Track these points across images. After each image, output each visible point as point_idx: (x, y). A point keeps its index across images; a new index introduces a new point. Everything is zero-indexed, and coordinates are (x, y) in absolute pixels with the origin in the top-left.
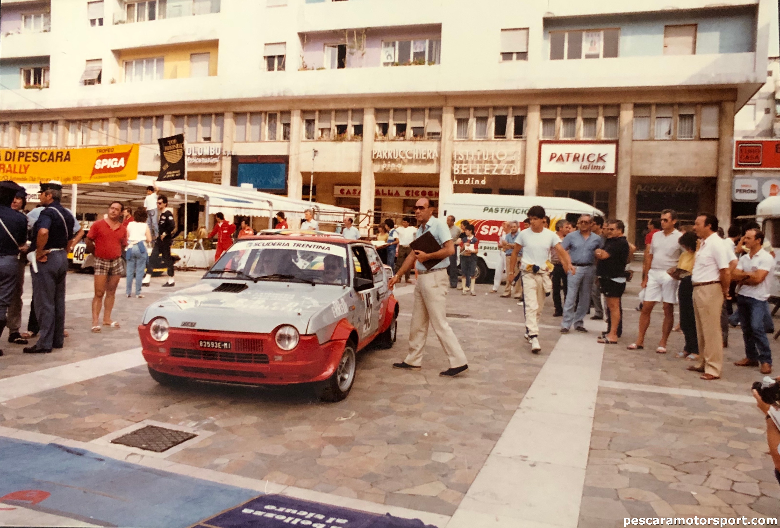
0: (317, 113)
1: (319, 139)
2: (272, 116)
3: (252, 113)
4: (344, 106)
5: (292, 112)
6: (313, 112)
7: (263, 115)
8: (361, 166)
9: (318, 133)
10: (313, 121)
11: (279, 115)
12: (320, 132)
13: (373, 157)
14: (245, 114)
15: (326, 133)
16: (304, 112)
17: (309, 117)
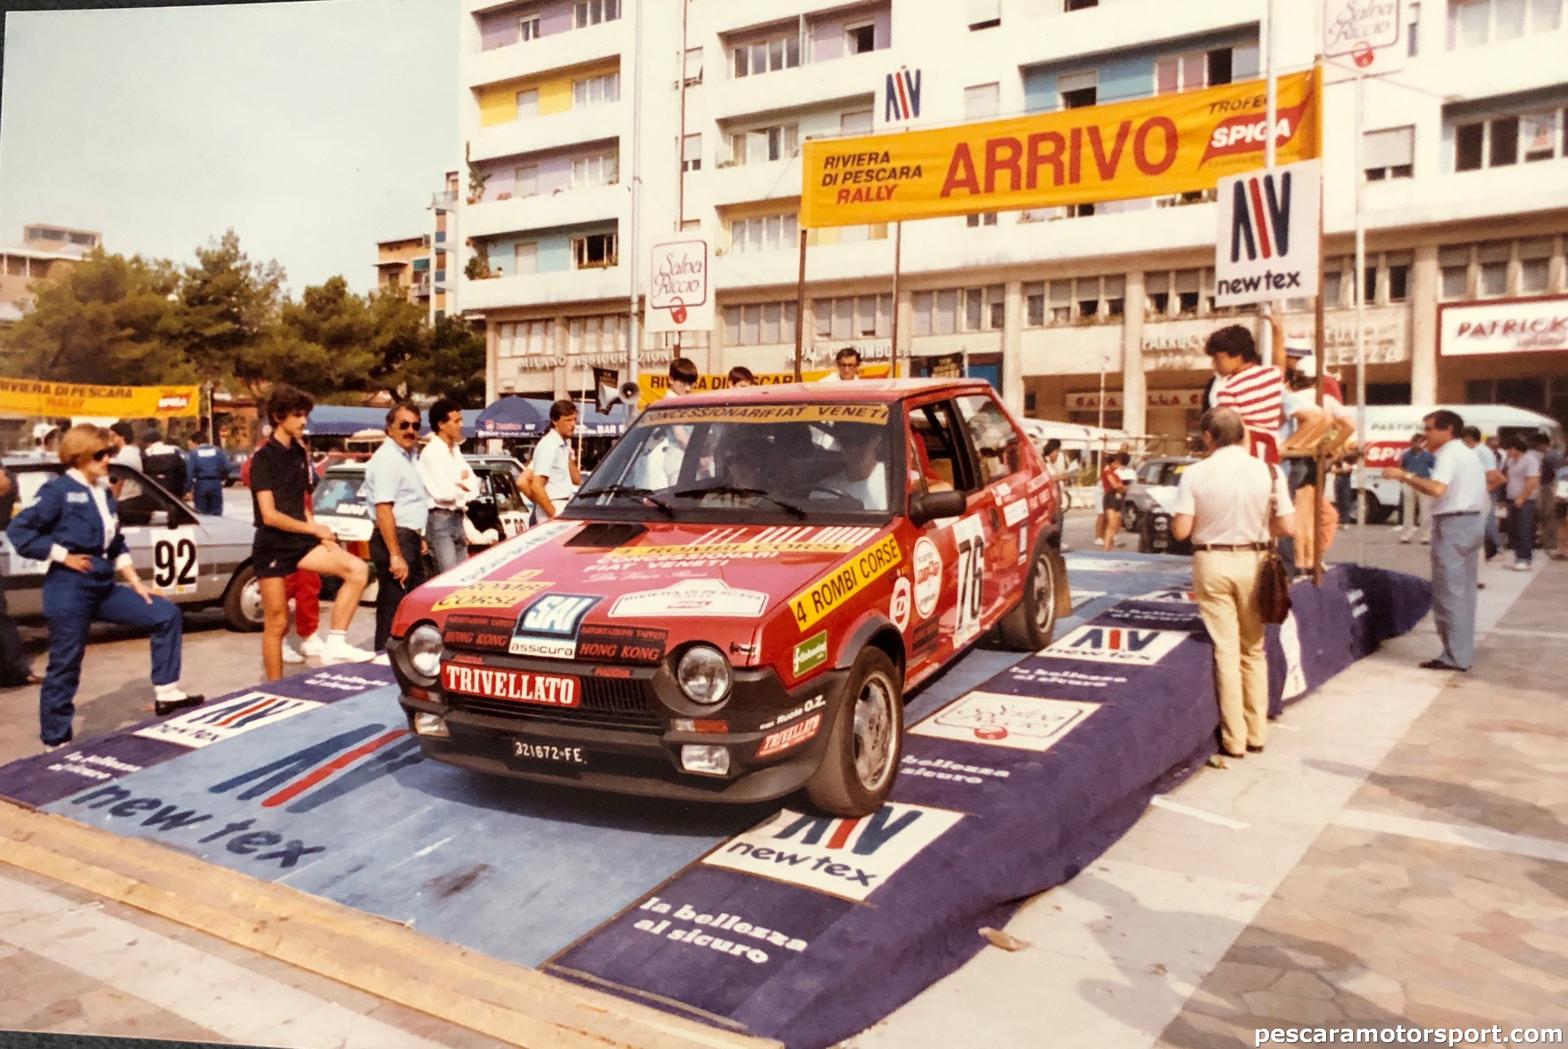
0: (1047, 287)
1: (1053, 325)
2: (974, 294)
3: (941, 291)
4: (1093, 272)
5: (1007, 286)
6: (1041, 284)
7: (959, 292)
8: (1123, 362)
9: (1049, 316)
10: (1041, 297)
11: (984, 292)
12: (1052, 315)
13: (1144, 348)
14: (929, 292)
15: (1062, 314)
16: (1026, 285)
17: (1034, 292)
